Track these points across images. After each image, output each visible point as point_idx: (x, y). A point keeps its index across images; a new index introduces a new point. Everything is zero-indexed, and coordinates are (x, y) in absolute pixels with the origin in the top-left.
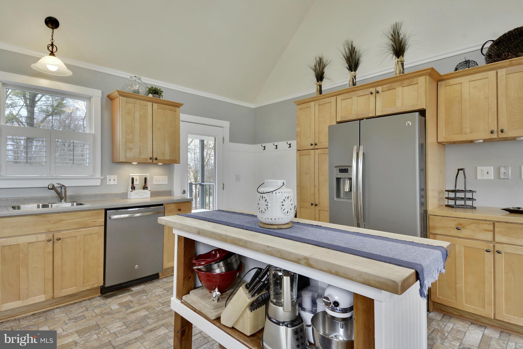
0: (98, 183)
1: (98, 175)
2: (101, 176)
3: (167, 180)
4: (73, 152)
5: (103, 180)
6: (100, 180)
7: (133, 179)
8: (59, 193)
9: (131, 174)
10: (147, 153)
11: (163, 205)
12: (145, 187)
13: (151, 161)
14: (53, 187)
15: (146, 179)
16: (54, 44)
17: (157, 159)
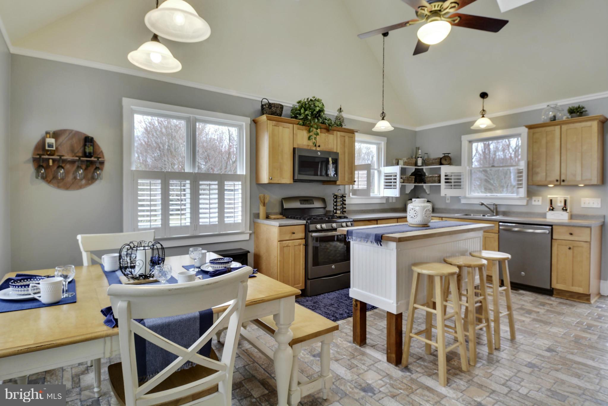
0: (524, 203)
2: (527, 198)
3: (600, 203)
5: (529, 201)
6: (526, 201)
7: (551, 201)
8: (489, 208)
9: (549, 196)
10: (555, 175)
11: (551, 226)
12: (565, 209)
13: (558, 183)
14: (482, 204)
15: (565, 201)
16: (484, 109)
17: (563, 181)
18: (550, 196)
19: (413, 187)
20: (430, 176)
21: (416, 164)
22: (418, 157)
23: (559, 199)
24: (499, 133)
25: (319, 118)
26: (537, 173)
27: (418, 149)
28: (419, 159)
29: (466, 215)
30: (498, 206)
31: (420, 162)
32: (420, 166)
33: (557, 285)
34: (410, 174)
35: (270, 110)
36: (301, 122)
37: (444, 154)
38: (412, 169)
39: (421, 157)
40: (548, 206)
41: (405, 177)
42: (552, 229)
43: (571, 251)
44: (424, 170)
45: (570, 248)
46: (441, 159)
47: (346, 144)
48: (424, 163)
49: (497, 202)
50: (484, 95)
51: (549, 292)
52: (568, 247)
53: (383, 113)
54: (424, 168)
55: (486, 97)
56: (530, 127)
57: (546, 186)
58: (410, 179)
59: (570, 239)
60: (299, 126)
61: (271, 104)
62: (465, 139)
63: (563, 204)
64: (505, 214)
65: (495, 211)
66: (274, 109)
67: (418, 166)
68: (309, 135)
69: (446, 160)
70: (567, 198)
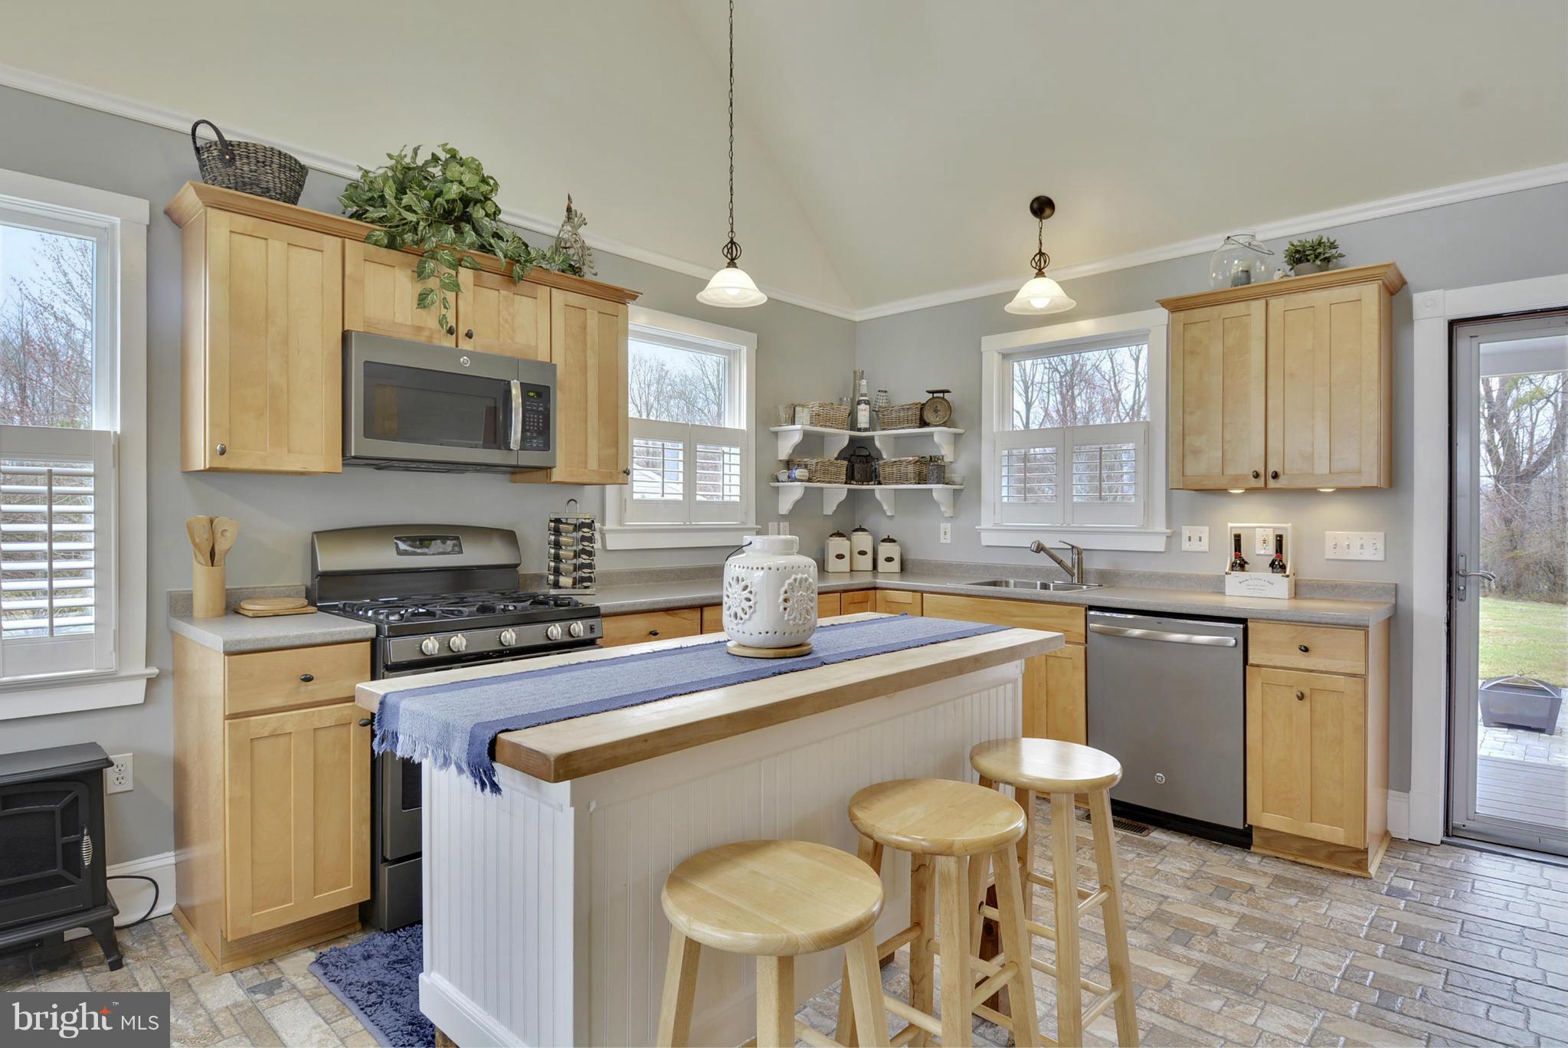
0: (1158, 544)
1: (1160, 526)
2: (1167, 529)
3: (1381, 546)
4: (1101, 459)
5: (1172, 538)
6: (1164, 538)
7: (1238, 539)
8: (1060, 563)
9: (1230, 525)
10: (1249, 459)
11: (1243, 621)
12: (1277, 565)
13: (1260, 483)
14: (1040, 549)
15: (1279, 541)
16: (1043, 251)
17: (1276, 476)
18: (1234, 525)
19: (843, 495)
20: (893, 460)
21: (853, 426)
22: (859, 403)
23: (1259, 534)
24: (1086, 327)
25: (467, 228)
26: (1197, 452)
27: (858, 375)
28: (862, 406)
29: (994, 584)
30: (1084, 555)
31: (863, 416)
32: (866, 430)
33: (1264, 818)
34: (836, 455)
35: (230, 171)
36: (380, 233)
37: (933, 392)
38: (842, 438)
39: (867, 403)
40: (1229, 557)
41: (814, 461)
42: (1245, 631)
43: (1306, 705)
44: (877, 444)
45: (1301, 697)
46: (923, 407)
47: (589, 338)
48: (878, 419)
49: (1081, 542)
50: (1042, 207)
51: (1240, 838)
52: (1295, 692)
53: (732, 242)
54: (877, 434)
55: (1048, 211)
56: (1175, 306)
57: (1221, 491)
58: (832, 469)
59: (1302, 666)
60: (373, 248)
61: (231, 144)
62: (992, 345)
63: (1271, 550)
64: (1106, 579)
65: (1076, 571)
66: (244, 168)
67: (859, 430)
68: (419, 288)
69: (936, 411)
70: (1285, 529)
